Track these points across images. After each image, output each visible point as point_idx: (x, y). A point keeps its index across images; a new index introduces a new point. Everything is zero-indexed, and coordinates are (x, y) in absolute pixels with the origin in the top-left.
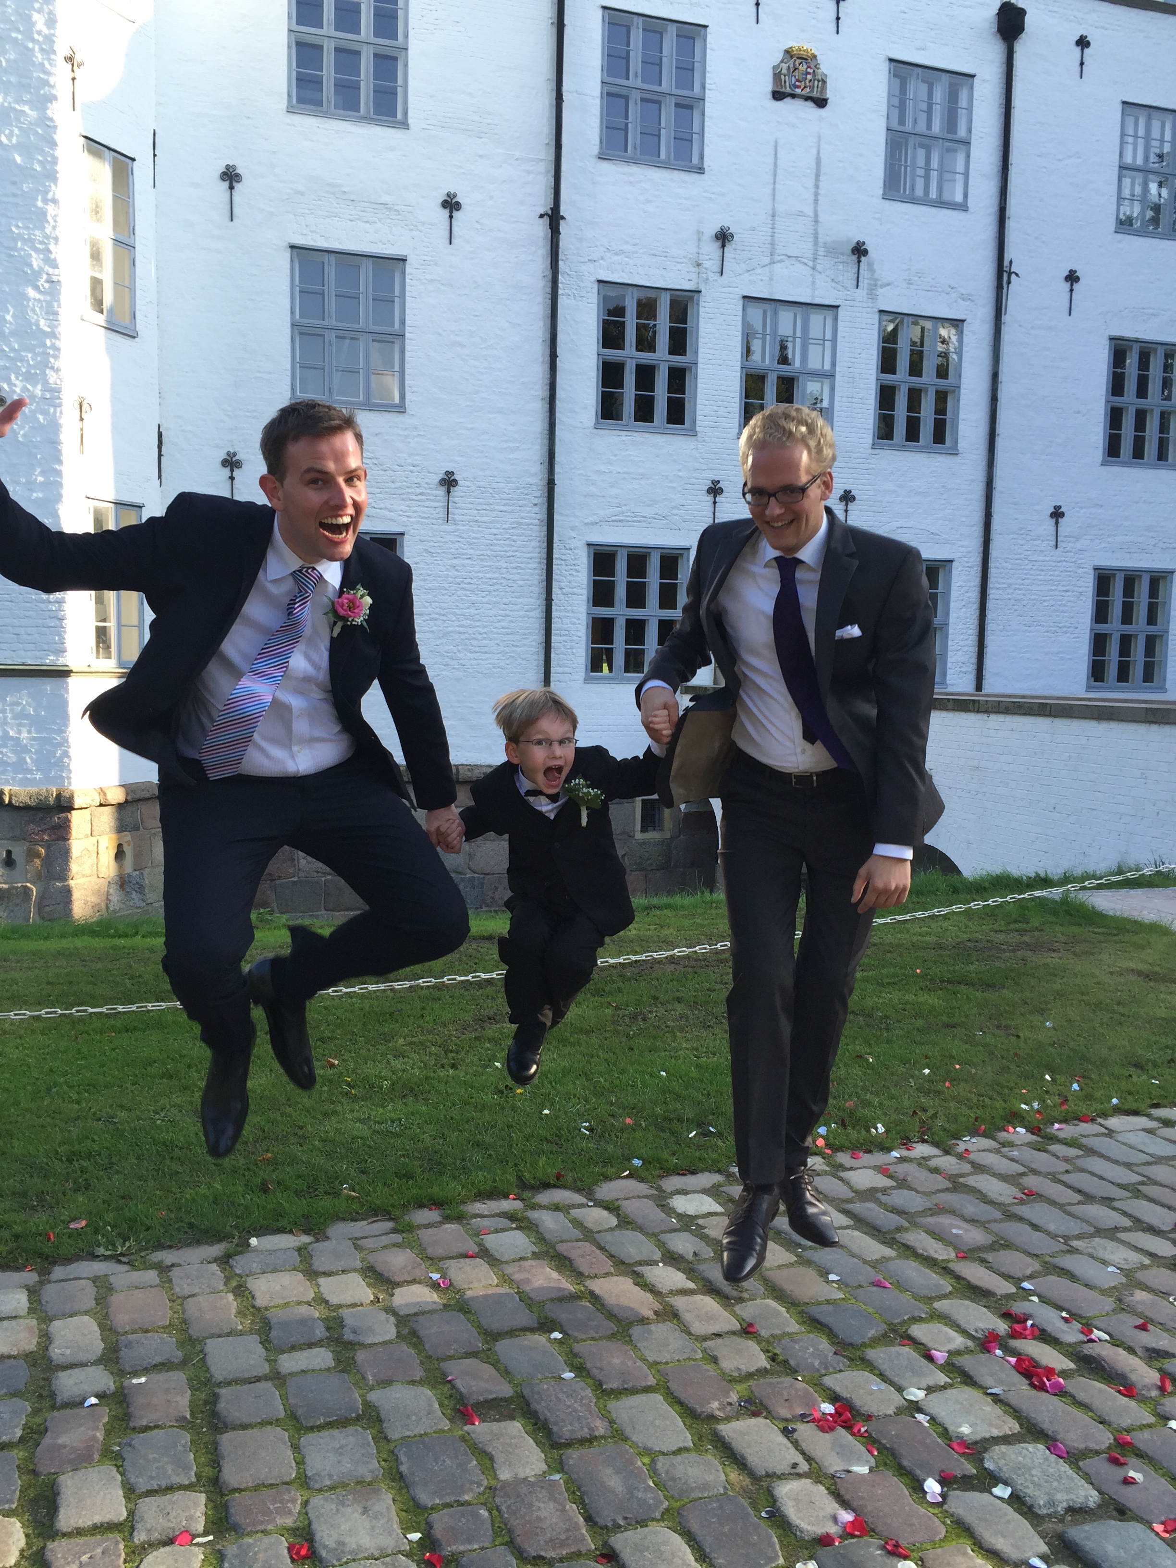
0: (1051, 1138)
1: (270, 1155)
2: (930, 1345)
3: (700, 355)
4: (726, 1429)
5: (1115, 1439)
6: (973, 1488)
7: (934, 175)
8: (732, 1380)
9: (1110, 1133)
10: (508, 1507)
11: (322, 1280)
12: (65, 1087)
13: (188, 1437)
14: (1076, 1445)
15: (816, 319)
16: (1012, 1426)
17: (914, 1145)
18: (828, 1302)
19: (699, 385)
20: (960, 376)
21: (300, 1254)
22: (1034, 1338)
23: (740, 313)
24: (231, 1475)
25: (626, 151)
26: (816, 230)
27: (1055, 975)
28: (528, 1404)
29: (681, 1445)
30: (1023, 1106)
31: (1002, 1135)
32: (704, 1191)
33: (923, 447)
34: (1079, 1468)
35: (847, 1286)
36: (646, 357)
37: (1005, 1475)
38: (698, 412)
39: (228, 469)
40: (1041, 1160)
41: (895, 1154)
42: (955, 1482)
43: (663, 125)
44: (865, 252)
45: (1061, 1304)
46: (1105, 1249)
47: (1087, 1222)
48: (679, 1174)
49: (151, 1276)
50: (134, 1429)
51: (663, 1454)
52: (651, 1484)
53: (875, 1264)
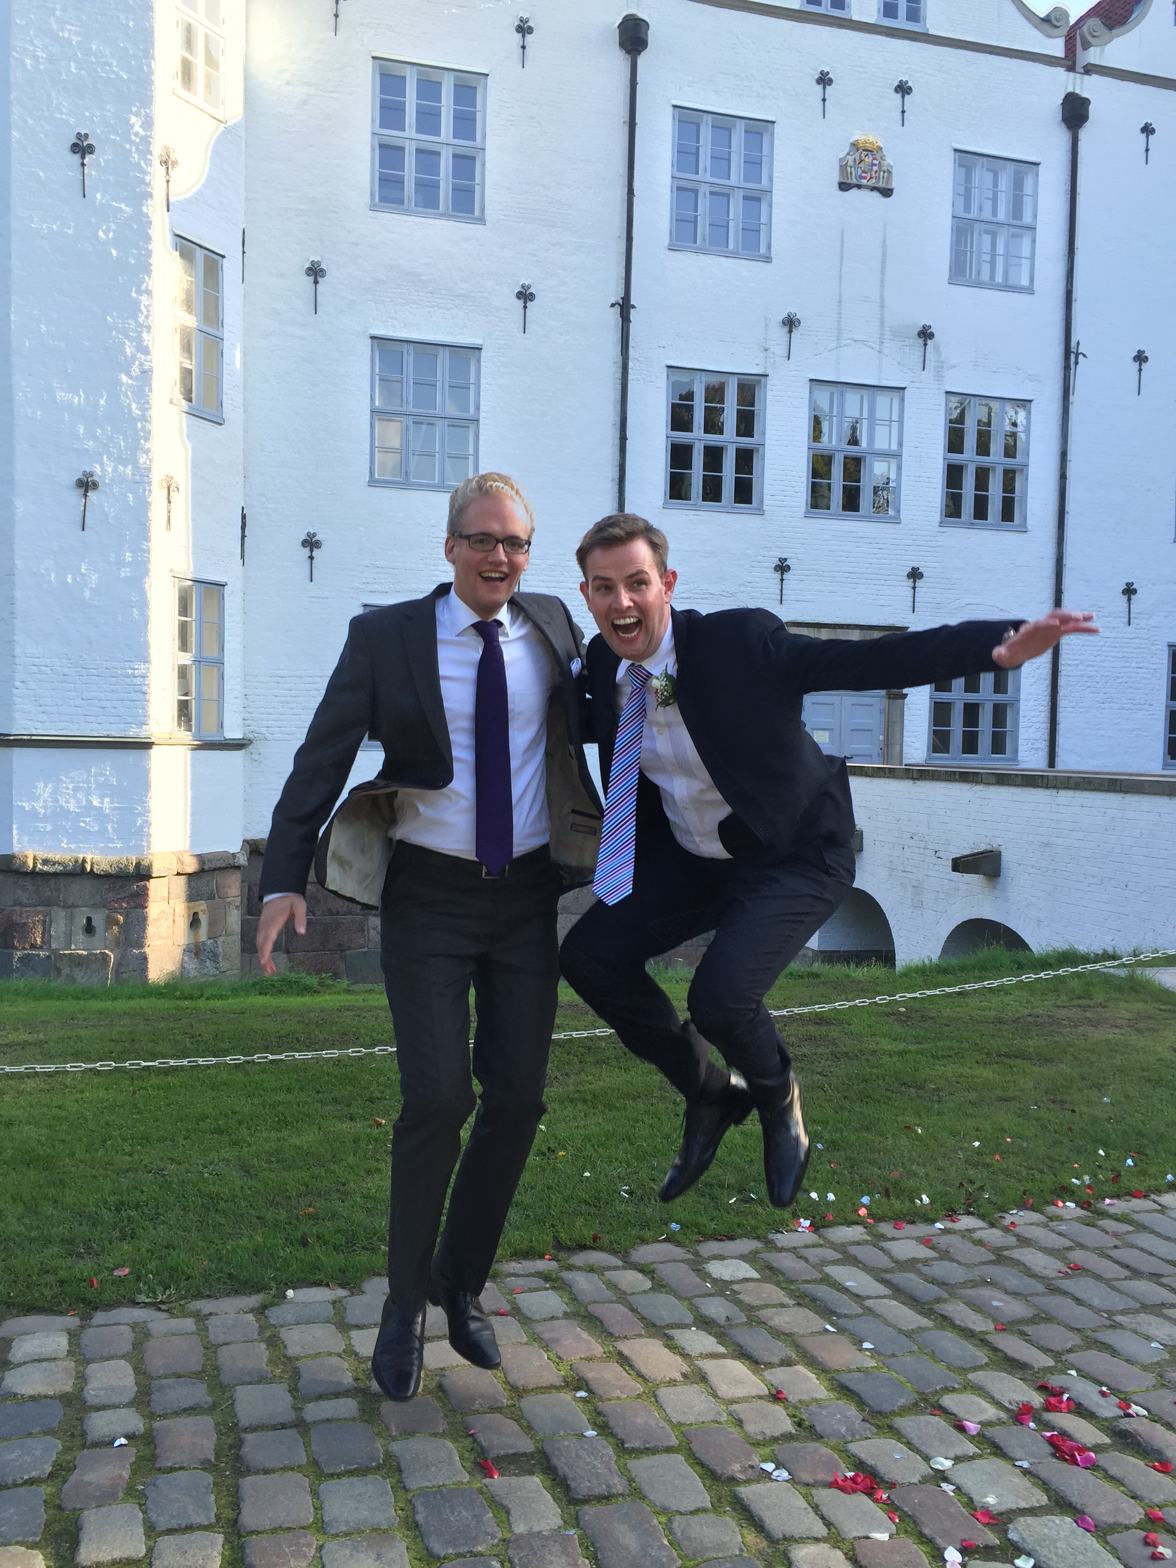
0: (1102, 1214)
1: (311, 1209)
2: (961, 1415)
3: (767, 436)
4: (746, 1492)
5: (1146, 1515)
6: (995, 1559)
7: (1000, 261)
8: (757, 1444)
9: (1163, 1209)
10: (520, 1559)
11: (354, 1333)
12: (119, 1139)
13: (211, 1479)
14: (1104, 1519)
15: (883, 401)
16: (1043, 1499)
17: (960, 1217)
18: (859, 1370)
19: (766, 466)
20: (1028, 455)
21: (334, 1307)
22: (1070, 1412)
23: (807, 396)
24: (250, 1518)
25: (695, 242)
26: (882, 314)
27: (1116, 1051)
28: (548, 1459)
29: (700, 1505)
30: (1074, 1180)
31: (1051, 1209)
32: (743, 1257)
33: (992, 525)
34: (1107, 1543)
35: (880, 1354)
36: (714, 439)
37: (1028, 1547)
38: (766, 491)
39: (308, 549)
40: (1091, 1235)
41: (939, 1225)
42: (977, 1552)
43: (731, 216)
44: (931, 336)
45: (1100, 1378)
46: (1150, 1324)
47: (1133, 1297)
48: (717, 1239)
49: (188, 1324)
50: (159, 1469)
51: (681, 1513)
52: (666, 1542)
53: (910, 1334)
